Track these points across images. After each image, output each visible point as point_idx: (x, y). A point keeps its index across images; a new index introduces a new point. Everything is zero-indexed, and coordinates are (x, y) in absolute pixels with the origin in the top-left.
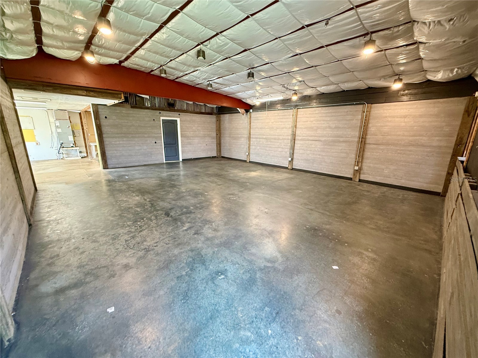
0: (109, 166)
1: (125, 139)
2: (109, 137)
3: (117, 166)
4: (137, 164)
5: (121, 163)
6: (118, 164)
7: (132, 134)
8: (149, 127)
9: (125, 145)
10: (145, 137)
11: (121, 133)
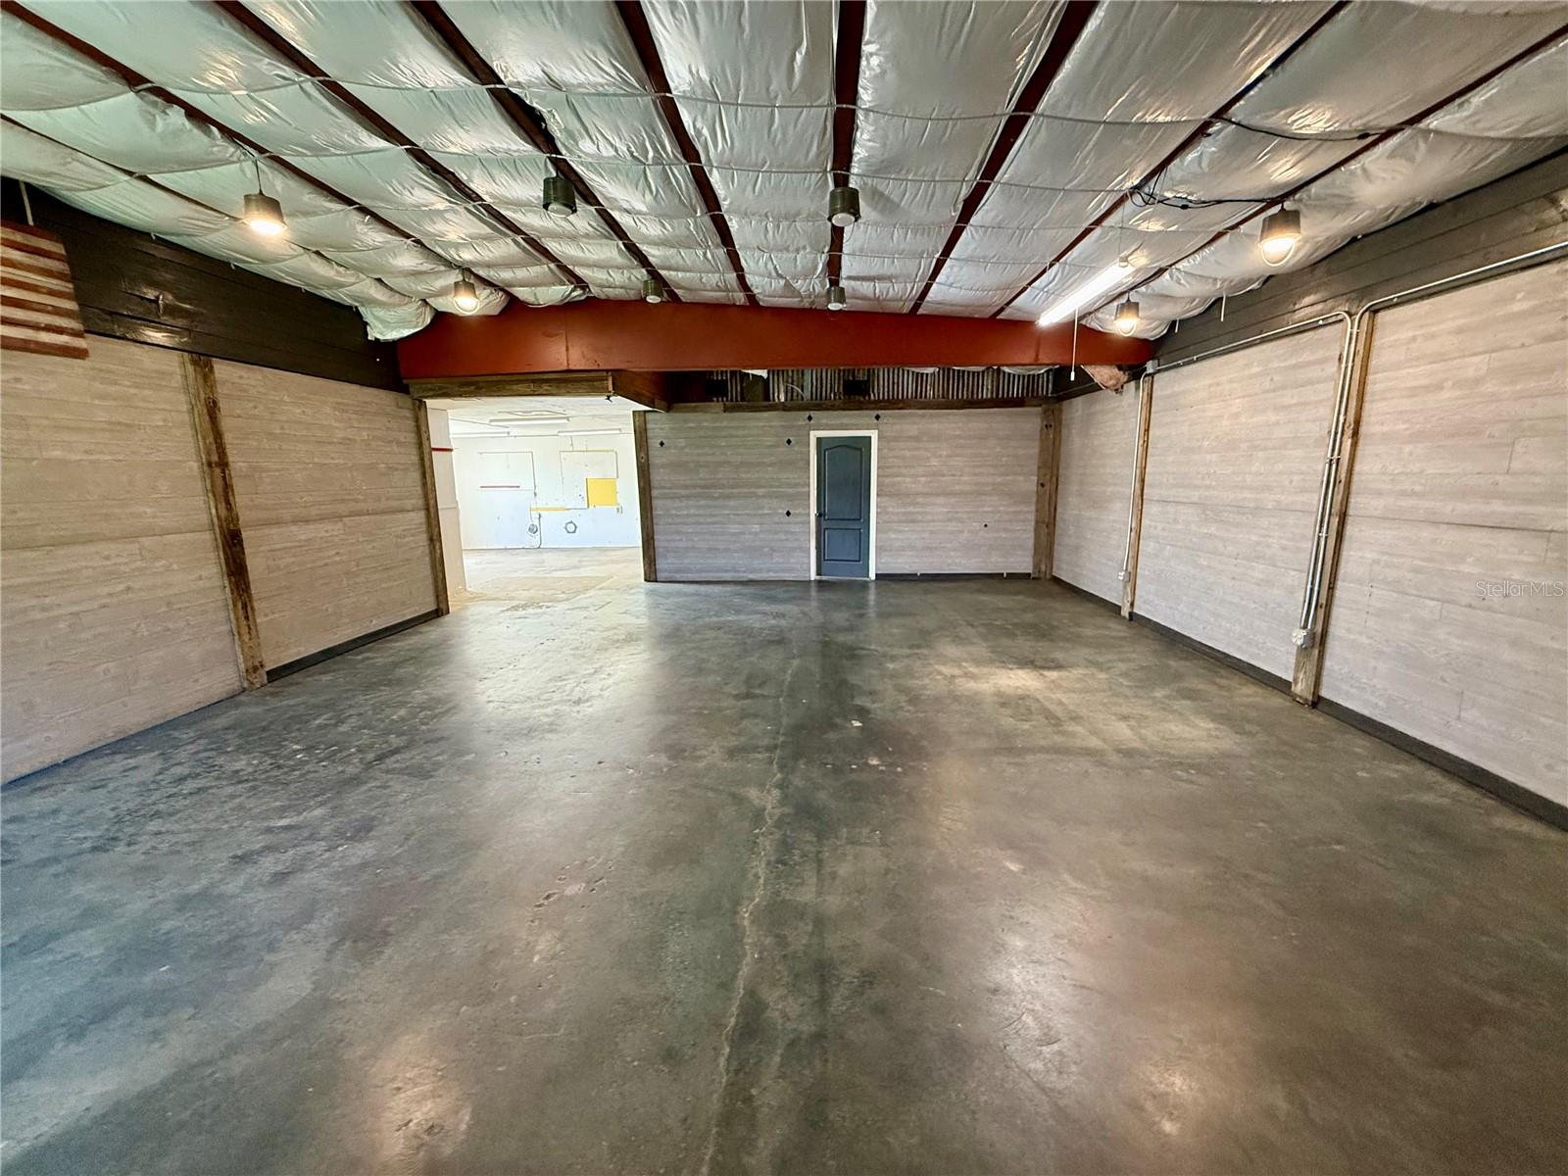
0: (661, 576)
1: (702, 502)
2: (665, 497)
3: (678, 577)
4: (728, 576)
5: (688, 570)
6: (678, 571)
7: (723, 486)
8: (771, 465)
9: (702, 520)
10: (758, 497)
11: (695, 487)
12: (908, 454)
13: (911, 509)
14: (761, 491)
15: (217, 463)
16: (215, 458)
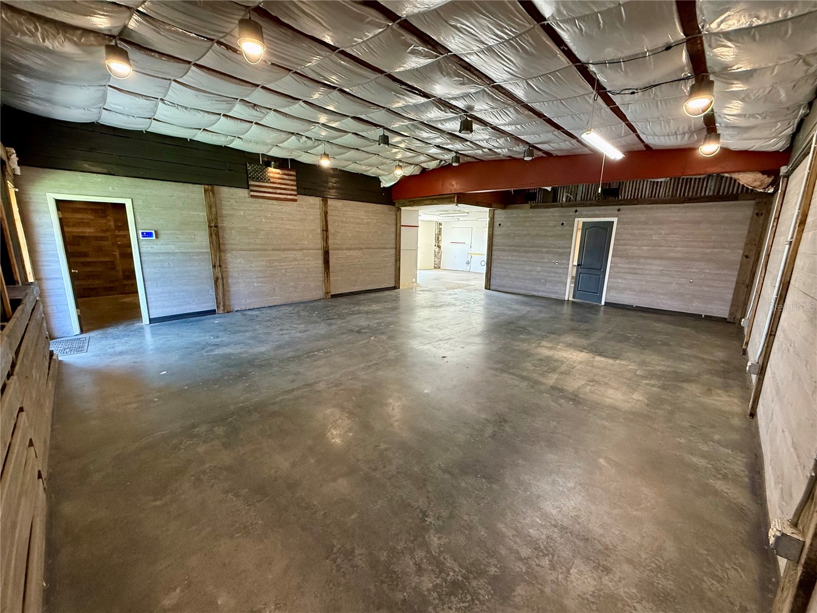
0: (492, 287)
1: (515, 254)
2: (498, 250)
3: (500, 289)
4: (522, 292)
5: (504, 286)
6: (500, 286)
7: (525, 246)
8: (552, 236)
9: (513, 262)
10: (542, 253)
11: (512, 246)
12: (637, 232)
13: (635, 266)
14: (544, 250)
15: (326, 230)
16: (325, 229)
